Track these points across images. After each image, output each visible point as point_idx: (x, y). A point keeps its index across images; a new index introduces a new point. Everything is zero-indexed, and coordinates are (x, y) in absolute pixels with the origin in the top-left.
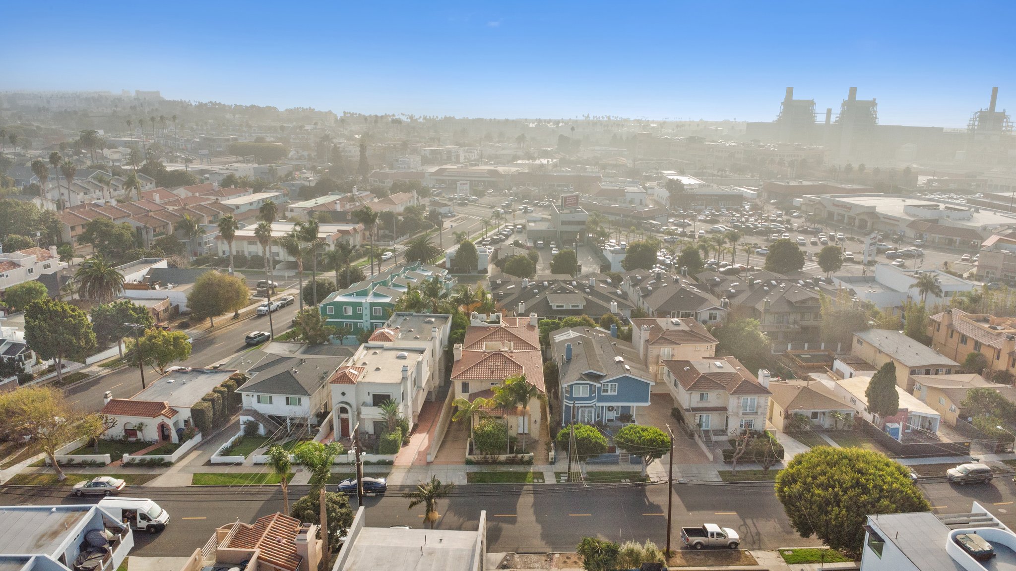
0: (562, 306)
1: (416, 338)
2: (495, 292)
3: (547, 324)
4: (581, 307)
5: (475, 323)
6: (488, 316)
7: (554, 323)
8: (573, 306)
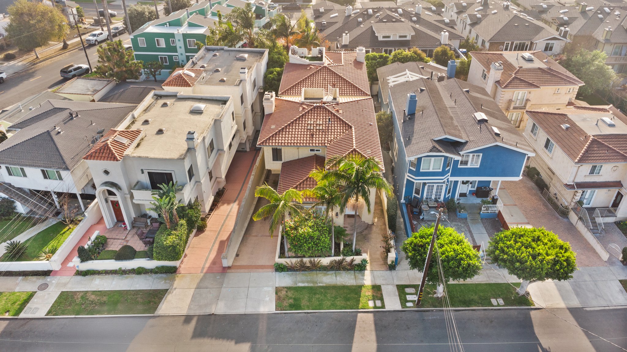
0: (389, 37)
1: (222, 81)
2: (317, 21)
3: (374, 58)
4: (409, 38)
5: (294, 59)
6: (310, 50)
7: (381, 57)
8: (400, 37)
